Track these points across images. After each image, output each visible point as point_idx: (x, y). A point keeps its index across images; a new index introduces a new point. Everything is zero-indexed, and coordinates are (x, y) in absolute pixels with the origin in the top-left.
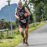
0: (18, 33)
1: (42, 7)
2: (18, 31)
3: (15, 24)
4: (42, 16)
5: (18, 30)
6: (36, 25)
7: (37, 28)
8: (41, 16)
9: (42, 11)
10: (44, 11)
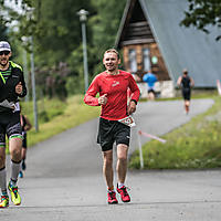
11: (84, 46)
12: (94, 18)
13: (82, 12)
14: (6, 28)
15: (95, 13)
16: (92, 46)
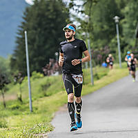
0: (18, 108)
1: (119, 7)
2: (20, 99)
3: (9, 70)
4: (117, 44)
5: (19, 94)
6: (91, 76)
7: (94, 88)
8: (113, 41)
9: (117, 21)
10: (125, 22)
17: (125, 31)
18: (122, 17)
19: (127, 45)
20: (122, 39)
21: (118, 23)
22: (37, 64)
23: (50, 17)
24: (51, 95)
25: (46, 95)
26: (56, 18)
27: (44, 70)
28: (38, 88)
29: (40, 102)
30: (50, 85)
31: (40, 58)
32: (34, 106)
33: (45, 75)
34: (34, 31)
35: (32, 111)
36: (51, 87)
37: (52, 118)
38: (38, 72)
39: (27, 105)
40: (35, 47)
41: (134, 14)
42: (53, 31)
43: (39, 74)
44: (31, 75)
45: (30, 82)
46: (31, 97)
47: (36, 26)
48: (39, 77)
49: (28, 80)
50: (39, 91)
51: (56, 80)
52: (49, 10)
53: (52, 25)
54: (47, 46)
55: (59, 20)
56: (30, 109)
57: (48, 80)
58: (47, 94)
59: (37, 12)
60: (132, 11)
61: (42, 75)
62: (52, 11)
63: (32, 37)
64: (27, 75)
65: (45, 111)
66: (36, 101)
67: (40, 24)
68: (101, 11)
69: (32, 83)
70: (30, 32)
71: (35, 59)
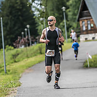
11: (65, 21)
12: (68, 10)
13: (64, 8)
14: (34, 15)
15: (68, 8)
16: (68, 21)
17: (70, 17)
18: (67, 8)
19: (71, 26)
20: (68, 23)
21: (65, 12)
22: (9, 40)
23: (18, 7)
24: (19, 61)
25: (15, 62)
26: (22, 9)
27: (14, 44)
28: (10, 57)
29: (11, 67)
30: (18, 54)
31: (11, 36)
32: (7, 69)
33: (15, 48)
34: (7, 18)
35: (6, 73)
36: (19, 56)
37: (20, 77)
38: (9, 45)
39: (2, 69)
40: (8, 28)
41: (76, 5)
42: (21, 18)
43: (10, 47)
44: (5, 48)
45: (5, 52)
46: (5, 63)
47: (8, 14)
48: (10, 49)
49: (3, 52)
50: (11, 59)
51: (22, 51)
52: (17, 3)
53: (19, 13)
54: (16, 28)
55: (24, 10)
56: (5, 71)
57: (17, 51)
58: (17, 61)
59: (9, 4)
60: (74, 3)
61: (13, 48)
62: (19, 3)
63: (6, 22)
64: (2, 48)
65: (15, 73)
66: (9, 66)
67: (11, 13)
68: (53, 3)
69: (6, 53)
70: (4, 18)
71: (8, 37)
